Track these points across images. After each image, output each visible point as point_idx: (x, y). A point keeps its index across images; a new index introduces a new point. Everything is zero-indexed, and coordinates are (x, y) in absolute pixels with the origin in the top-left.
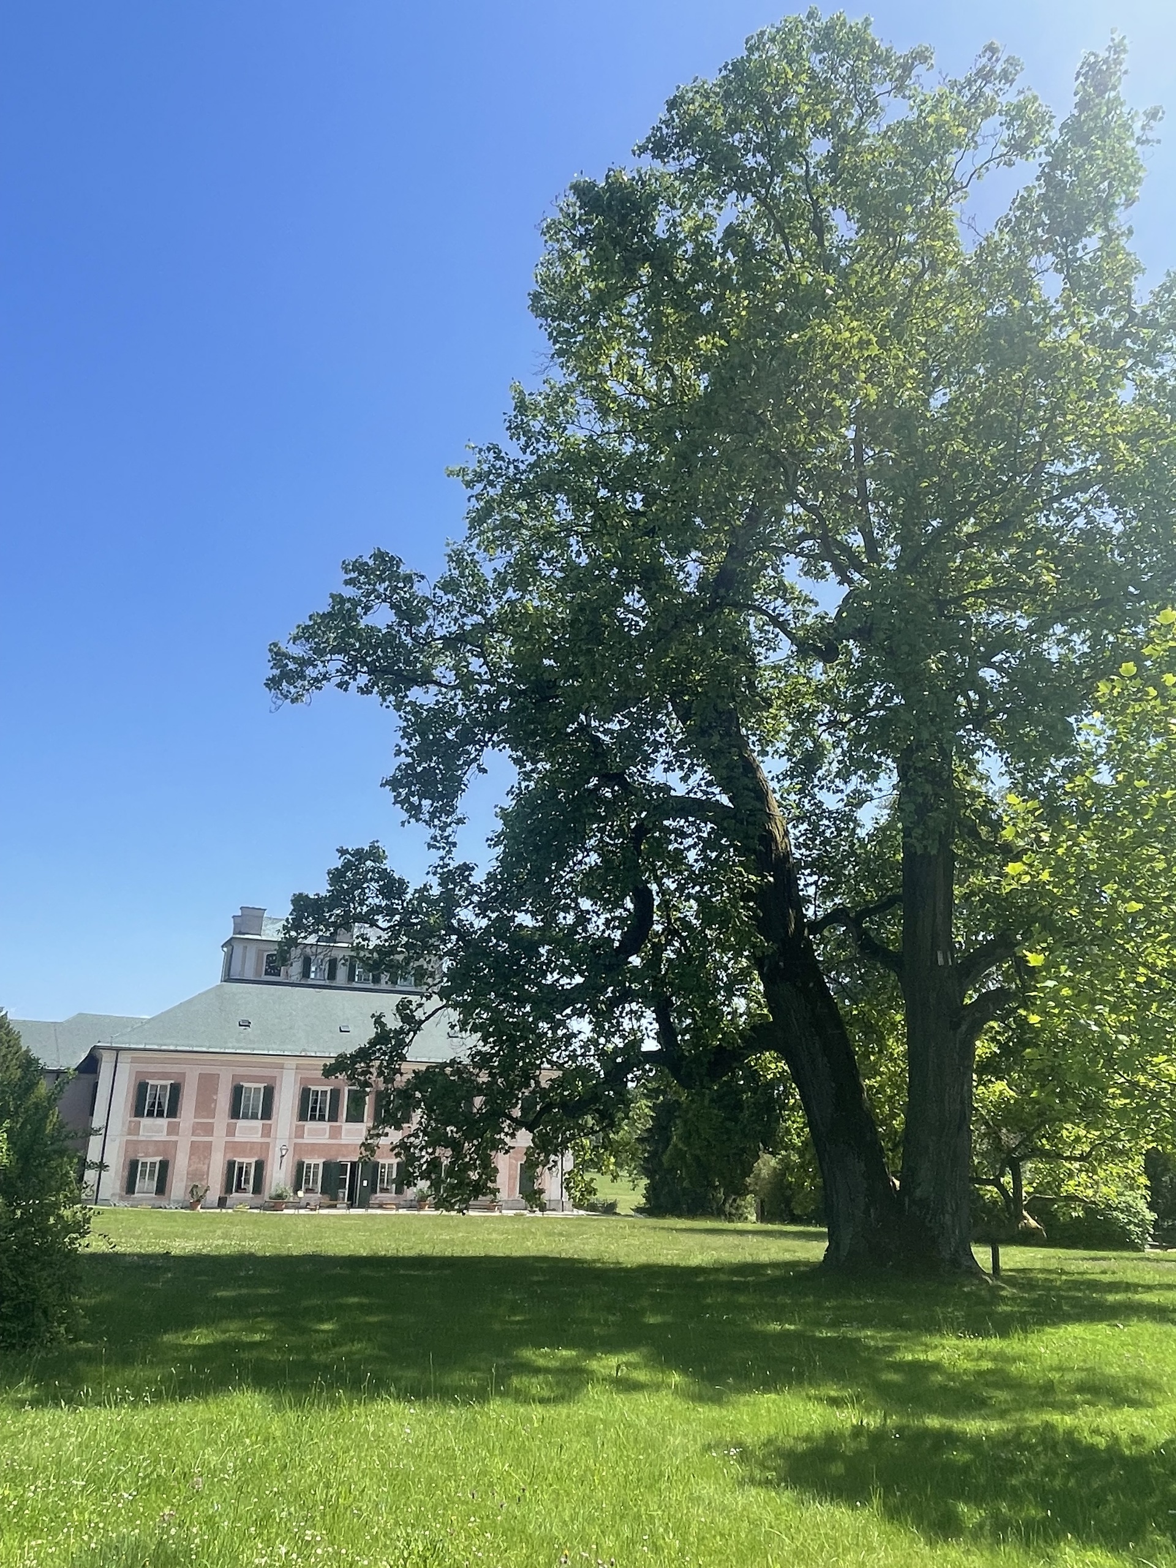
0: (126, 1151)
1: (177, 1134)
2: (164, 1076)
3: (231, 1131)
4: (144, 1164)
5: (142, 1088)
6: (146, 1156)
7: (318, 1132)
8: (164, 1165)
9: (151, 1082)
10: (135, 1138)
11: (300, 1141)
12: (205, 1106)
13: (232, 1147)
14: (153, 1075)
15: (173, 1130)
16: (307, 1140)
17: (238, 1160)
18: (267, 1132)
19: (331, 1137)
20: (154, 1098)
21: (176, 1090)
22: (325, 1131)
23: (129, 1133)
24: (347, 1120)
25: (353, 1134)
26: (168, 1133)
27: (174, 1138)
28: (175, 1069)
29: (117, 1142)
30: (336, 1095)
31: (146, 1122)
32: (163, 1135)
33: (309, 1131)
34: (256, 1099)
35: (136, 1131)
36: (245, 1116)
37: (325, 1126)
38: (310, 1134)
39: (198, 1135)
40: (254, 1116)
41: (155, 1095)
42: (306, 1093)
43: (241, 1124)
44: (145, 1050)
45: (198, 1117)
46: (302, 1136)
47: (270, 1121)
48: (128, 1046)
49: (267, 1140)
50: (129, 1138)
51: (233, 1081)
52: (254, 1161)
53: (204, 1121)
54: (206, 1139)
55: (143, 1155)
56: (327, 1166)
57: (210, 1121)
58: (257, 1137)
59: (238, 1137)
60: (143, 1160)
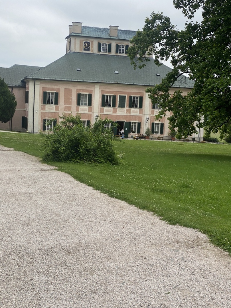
0: (42, 116)
1: (59, 110)
2: (52, 89)
3: (77, 110)
5: (45, 94)
6: (49, 117)
7: (108, 111)
8: (55, 121)
9: (48, 91)
10: (44, 111)
11: (103, 114)
12: (68, 100)
14: (48, 89)
15: (57, 109)
16: (105, 113)
18: (90, 110)
19: (113, 112)
20: (49, 97)
21: (57, 94)
22: (111, 110)
23: (42, 110)
24: (119, 107)
25: (122, 112)
26: (55, 110)
27: (58, 112)
28: (56, 87)
29: (38, 112)
30: (115, 97)
31: (47, 106)
32: (53, 111)
33: (105, 110)
34: (86, 98)
35: (44, 109)
36: (82, 104)
37: (111, 108)
38: (106, 111)
39: (66, 111)
40: (85, 104)
41: (50, 96)
42: (103, 97)
43: (81, 107)
44: (45, 79)
45: (65, 104)
46: (103, 112)
47: (91, 107)
48: (38, 78)
49: (90, 113)
50: (42, 111)
51: (77, 91)
52: (86, 120)
53: (68, 106)
54: (69, 112)
55: (47, 117)
56: (113, 122)
57: (70, 106)
58: (87, 112)
59: (80, 112)
60: (48, 119)
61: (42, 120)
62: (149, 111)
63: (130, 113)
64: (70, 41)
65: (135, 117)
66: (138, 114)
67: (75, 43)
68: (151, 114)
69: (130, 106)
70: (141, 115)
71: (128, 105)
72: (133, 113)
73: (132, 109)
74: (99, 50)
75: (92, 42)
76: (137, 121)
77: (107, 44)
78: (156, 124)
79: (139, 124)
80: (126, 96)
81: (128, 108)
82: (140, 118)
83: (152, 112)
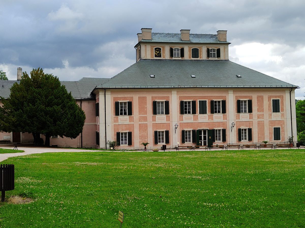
0: (114, 129)
1: (133, 121)
2: (125, 98)
3: (154, 120)
4: (122, 133)
5: (117, 104)
6: (123, 130)
7: (188, 118)
8: (130, 134)
9: (120, 101)
10: (117, 124)
11: (182, 122)
12: (142, 110)
13: (155, 125)
14: (120, 98)
16: (185, 121)
17: (158, 130)
18: (168, 119)
19: (194, 120)
20: (122, 108)
21: (130, 104)
22: (191, 118)
23: (115, 122)
24: (200, 113)
25: (203, 119)
26: (130, 121)
27: (132, 123)
29: (111, 125)
30: (194, 103)
31: (120, 117)
32: (128, 122)
33: (185, 118)
34: (162, 106)
35: (117, 121)
36: (159, 113)
37: (191, 116)
39: (141, 121)
40: (162, 113)
42: (182, 103)
43: (158, 116)
44: (116, 88)
45: (140, 115)
46: (183, 120)
47: (169, 115)
48: (108, 87)
50: (115, 124)
51: (152, 99)
53: (143, 115)
54: (145, 123)
55: (121, 130)
56: (194, 131)
57: (145, 115)
58: (165, 121)
59: (157, 122)
60: (122, 132)
61: (116, 133)
62: (234, 116)
63: (212, 119)
64: (140, 49)
65: (219, 124)
66: (221, 120)
67: (146, 50)
68: (236, 119)
69: (212, 112)
70: (225, 121)
71: (210, 110)
72: (216, 120)
73: (215, 115)
74: (172, 55)
75: (164, 47)
76: (221, 128)
77: (179, 49)
78: (242, 129)
79: (224, 131)
80: (207, 100)
81: (211, 114)
82: (224, 124)
83: (238, 117)
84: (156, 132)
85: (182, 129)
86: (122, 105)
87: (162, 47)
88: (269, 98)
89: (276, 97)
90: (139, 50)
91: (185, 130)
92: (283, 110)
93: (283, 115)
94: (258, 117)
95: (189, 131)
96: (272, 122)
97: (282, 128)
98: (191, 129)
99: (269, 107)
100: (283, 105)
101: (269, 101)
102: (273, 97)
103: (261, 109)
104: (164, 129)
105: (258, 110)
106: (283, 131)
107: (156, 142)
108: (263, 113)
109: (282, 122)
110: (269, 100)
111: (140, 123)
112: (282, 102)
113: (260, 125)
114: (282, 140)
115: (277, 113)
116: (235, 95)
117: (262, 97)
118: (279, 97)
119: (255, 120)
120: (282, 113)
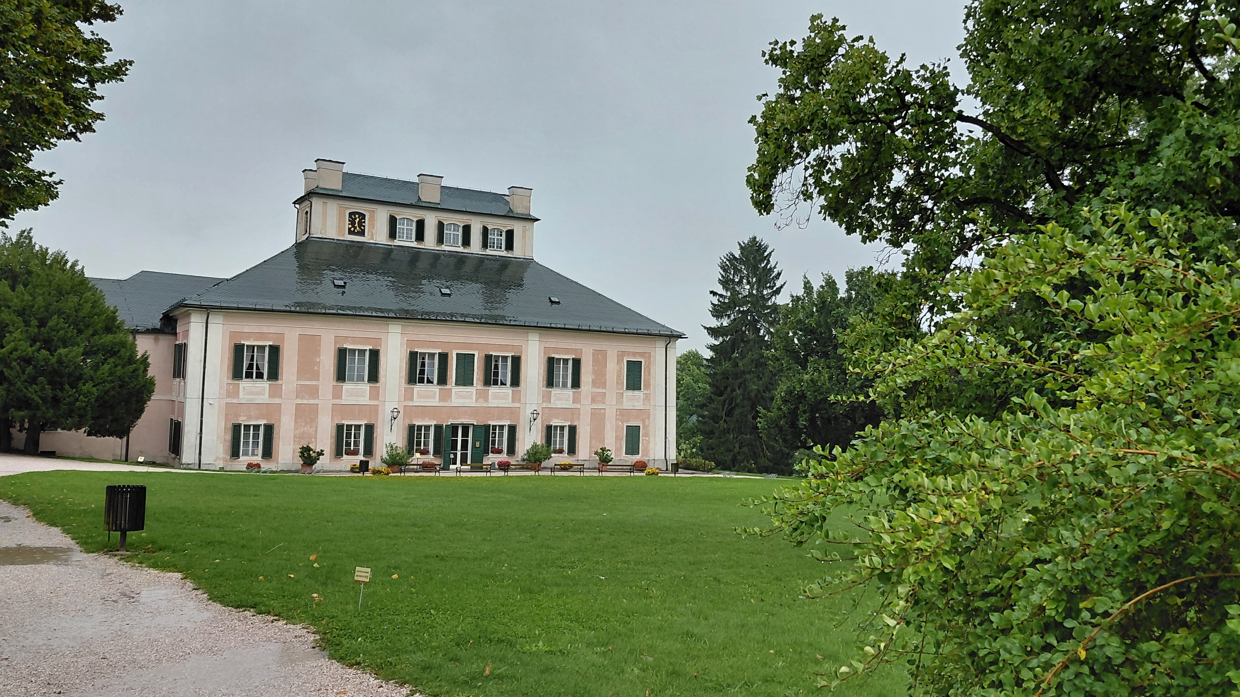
0: (227, 415)
1: (281, 397)
2: (262, 336)
3: (337, 394)
4: (247, 427)
5: (238, 349)
6: (249, 418)
7: (427, 394)
8: (269, 429)
9: (247, 343)
10: (235, 401)
11: (411, 404)
12: (308, 368)
13: (337, 409)
14: (249, 335)
15: (275, 393)
16: (417, 402)
17: (346, 422)
18: (375, 395)
19: (441, 400)
20: (252, 359)
21: (275, 351)
22: (435, 394)
23: (229, 395)
24: (457, 384)
25: (463, 397)
26: (270, 396)
27: (277, 401)
28: (272, 330)
29: (216, 405)
30: (444, 358)
31: (245, 384)
32: (265, 398)
33: (418, 393)
34: (361, 361)
35: (236, 394)
36: (351, 379)
37: (435, 389)
38: (419, 396)
39: (303, 398)
40: (361, 379)
41: (253, 356)
42: (413, 356)
43: (347, 386)
44: (239, 309)
45: (301, 380)
46: (412, 399)
47: (378, 385)
48: (218, 304)
49: (375, 403)
50: (229, 400)
51: (335, 343)
52: (363, 422)
53: (308, 383)
54: (311, 402)
55: (245, 418)
56: (438, 428)
57: (314, 383)
58: (365, 400)
59: (346, 400)
60: (246, 423)
61: (230, 426)
62: (539, 394)
63: (486, 399)
64: (308, 210)
65: (501, 411)
66: (508, 403)
67: (324, 214)
68: (543, 401)
69: (487, 382)
70: (517, 405)
71: (482, 378)
72: (496, 401)
73: (493, 390)
74: (393, 234)
75: (372, 212)
76: (507, 423)
77: (412, 221)
78: (556, 427)
79: (512, 429)
80: (476, 354)
81: (483, 388)
82: (513, 412)
83: (547, 398)
84: (340, 428)
85: (408, 422)
86: (253, 352)
87: (369, 211)
88: (621, 355)
89: (634, 354)
90: (307, 212)
91: (417, 423)
92: (648, 386)
93: (647, 397)
94: (593, 400)
95: (427, 428)
96: (623, 414)
97: (644, 427)
98: (433, 423)
99: (619, 376)
100: (649, 374)
101: (618, 363)
102: (628, 354)
103: (599, 381)
104: (360, 419)
105: (594, 384)
106: (647, 435)
107: (338, 453)
108: (604, 391)
109: (644, 414)
110: (619, 361)
111: (299, 401)
112: (648, 367)
113: (598, 418)
114: (643, 455)
115: (636, 393)
116: (544, 345)
117: (604, 353)
118: (642, 354)
119: (586, 407)
120: (646, 392)
